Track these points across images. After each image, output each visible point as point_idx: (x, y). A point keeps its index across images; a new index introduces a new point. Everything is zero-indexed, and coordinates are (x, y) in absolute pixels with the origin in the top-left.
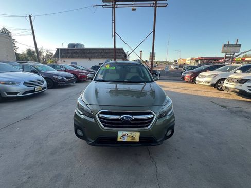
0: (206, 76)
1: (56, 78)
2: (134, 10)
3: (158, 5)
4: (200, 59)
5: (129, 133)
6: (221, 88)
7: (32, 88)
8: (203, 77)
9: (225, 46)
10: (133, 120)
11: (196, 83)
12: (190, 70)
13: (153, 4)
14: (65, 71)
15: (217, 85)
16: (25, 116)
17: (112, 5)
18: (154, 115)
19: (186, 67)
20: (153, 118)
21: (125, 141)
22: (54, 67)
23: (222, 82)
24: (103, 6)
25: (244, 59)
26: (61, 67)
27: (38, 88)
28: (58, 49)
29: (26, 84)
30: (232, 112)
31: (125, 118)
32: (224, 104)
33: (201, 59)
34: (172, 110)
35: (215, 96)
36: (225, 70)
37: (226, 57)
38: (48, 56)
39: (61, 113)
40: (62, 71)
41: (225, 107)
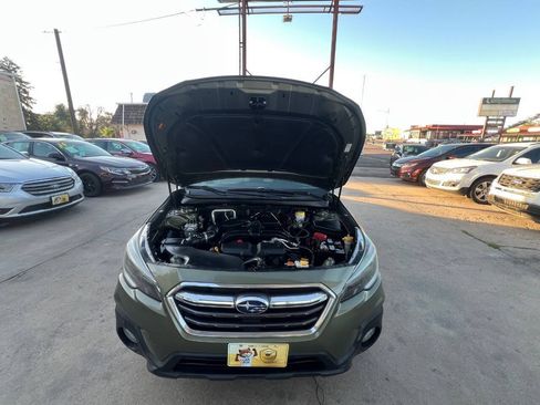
0: (448, 170)
1: (108, 173)
2: (288, 19)
3: (340, 9)
4: (430, 129)
5: (259, 347)
6: (483, 198)
7: (44, 199)
8: (441, 171)
9: (485, 101)
10: (270, 310)
11: (425, 186)
12: (410, 153)
13: (331, 7)
14: (130, 155)
15: (474, 191)
16: (15, 271)
17: (239, 8)
18: (329, 296)
19: (401, 147)
20: (325, 303)
21: (248, 365)
22: (106, 145)
23: (485, 184)
24: (218, 10)
25: (526, 131)
26: (124, 145)
27: (59, 198)
28: (120, 106)
29: (27, 188)
30: (516, 261)
31: (247, 306)
32: (495, 240)
33: (434, 129)
34: (377, 273)
35: (472, 219)
36: (491, 157)
37: (488, 126)
38: (101, 120)
39: (105, 262)
40: (123, 155)
41: (496, 247)
